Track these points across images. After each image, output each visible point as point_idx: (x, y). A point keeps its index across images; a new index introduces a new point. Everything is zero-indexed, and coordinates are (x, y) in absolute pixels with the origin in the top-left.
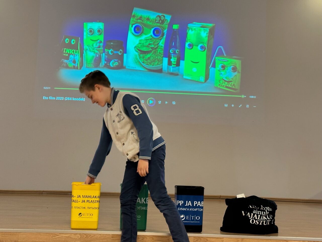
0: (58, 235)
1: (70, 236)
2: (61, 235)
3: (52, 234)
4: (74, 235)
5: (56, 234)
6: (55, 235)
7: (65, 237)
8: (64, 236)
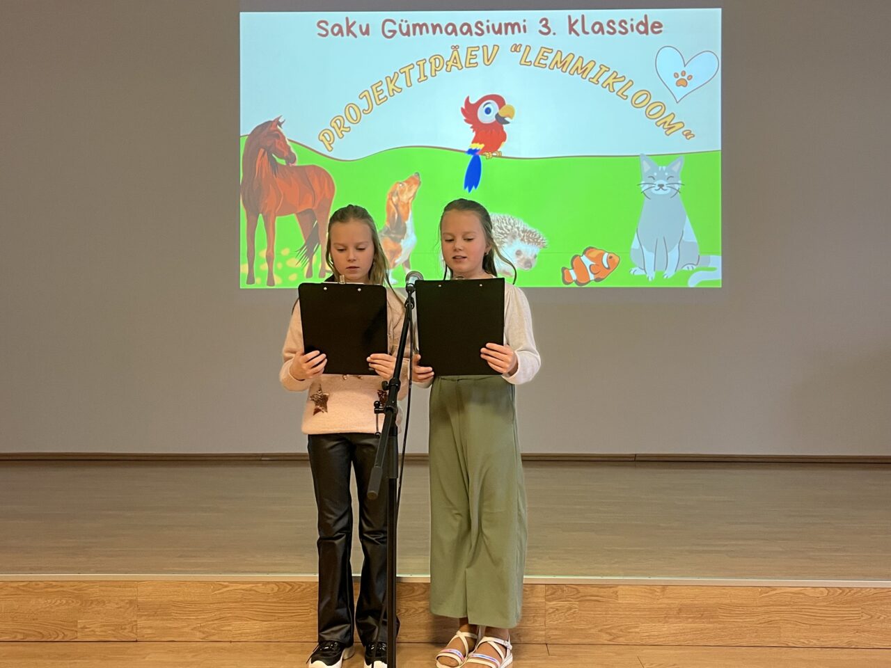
0: (226, 586)
1: (254, 588)
2: (232, 586)
3: (212, 583)
4: (263, 585)
5: (223, 583)
6: (220, 585)
7: (243, 590)
8: (239, 587)
